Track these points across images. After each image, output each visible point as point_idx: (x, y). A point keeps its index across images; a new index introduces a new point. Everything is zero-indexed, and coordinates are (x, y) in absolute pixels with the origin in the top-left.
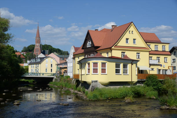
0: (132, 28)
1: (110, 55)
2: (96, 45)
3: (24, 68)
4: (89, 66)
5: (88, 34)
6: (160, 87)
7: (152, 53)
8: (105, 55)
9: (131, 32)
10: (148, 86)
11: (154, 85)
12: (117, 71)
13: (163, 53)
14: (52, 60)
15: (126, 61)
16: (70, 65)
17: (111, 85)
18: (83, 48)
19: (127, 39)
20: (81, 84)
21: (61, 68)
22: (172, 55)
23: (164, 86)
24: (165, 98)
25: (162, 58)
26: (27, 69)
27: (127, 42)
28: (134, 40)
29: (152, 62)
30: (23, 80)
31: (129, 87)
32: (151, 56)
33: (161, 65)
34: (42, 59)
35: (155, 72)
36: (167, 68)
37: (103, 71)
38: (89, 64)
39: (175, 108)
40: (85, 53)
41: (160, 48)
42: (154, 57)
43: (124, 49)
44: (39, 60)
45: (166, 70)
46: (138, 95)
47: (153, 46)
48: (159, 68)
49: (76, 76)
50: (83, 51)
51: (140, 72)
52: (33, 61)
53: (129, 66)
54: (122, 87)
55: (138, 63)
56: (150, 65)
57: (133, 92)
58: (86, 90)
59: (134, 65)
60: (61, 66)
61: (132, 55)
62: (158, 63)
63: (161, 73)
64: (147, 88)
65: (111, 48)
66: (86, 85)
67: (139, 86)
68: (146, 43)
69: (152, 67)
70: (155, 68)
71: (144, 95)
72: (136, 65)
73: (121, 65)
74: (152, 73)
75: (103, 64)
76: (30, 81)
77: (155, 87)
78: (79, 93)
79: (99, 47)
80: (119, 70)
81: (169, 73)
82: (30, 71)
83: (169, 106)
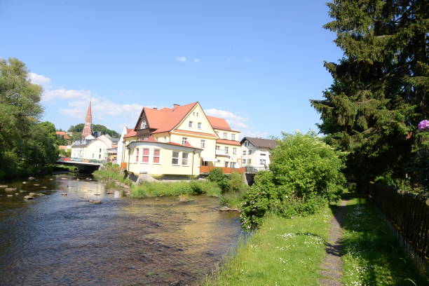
0: (197, 109)
1: (167, 140)
2: (151, 127)
3: (66, 151)
4: (138, 153)
5: (143, 112)
6: (225, 183)
7: (219, 142)
8: (161, 140)
9: (196, 114)
10: (212, 180)
11: (219, 180)
12: (175, 161)
13: (233, 143)
14: (102, 143)
15: (187, 149)
16: (120, 151)
17: (165, 179)
18: (135, 130)
19: (191, 122)
20: (129, 176)
21: (109, 154)
22: (243, 146)
23: (230, 182)
24: (227, 196)
25: (231, 148)
26: (70, 153)
27: (190, 126)
28: (199, 123)
29: (219, 152)
30: (62, 166)
31: (188, 181)
32: (218, 145)
33: (229, 157)
34: (89, 141)
35: (221, 165)
36: (235, 161)
37: (156, 159)
38: (138, 150)
39: (236, 209)
40: (138, 136)
41: (229, 136)
42: (222, 147)
43: (186, 134)
44: (85, 143)
45: (234, 163)
46: (198, 192)
47: (221, 134)
48: (227, 160)
49: (124, 165)
50: (135, 133)
51: (205, 164)
52: (78, 143)
53: (190, 155)
54: (180, 181)
55: (202, 153)
56: (217, 156)
57: (192, 188)
58: (134, 183)
59: (197, 155)
60: (111, 152)
61: (194, 142)
62: (226, 155)
63: (229, 166)
64: (210, 183)
65: (169, 131)
66: (134, 177)
67: (201, 181)
68: (214, 129)
69: (218, 158)
70: (223, 160)
71: (205, 192)
72: (200, 155)
73: (181, 154)
74: (217, 165)
75: (157, 151)
76: (71, 168)
77: (220, 183)
78: (126, 186)
79: (154, 130)
80: (177, 160)
81: (237, 166)
82: (72, 156)
83: (230, 207)
